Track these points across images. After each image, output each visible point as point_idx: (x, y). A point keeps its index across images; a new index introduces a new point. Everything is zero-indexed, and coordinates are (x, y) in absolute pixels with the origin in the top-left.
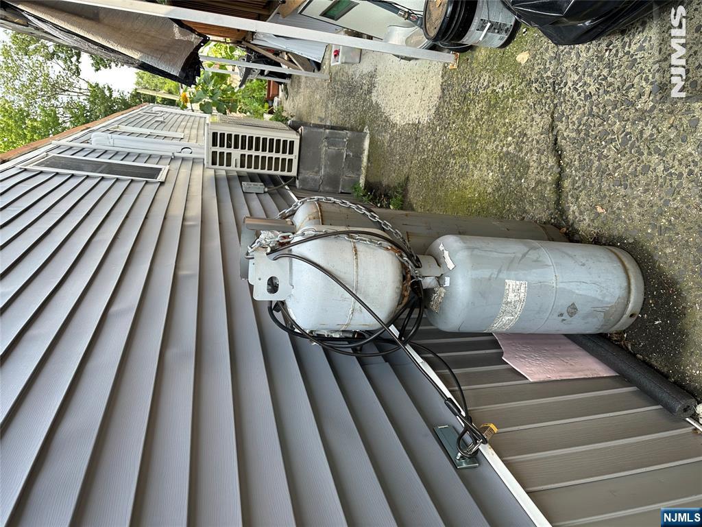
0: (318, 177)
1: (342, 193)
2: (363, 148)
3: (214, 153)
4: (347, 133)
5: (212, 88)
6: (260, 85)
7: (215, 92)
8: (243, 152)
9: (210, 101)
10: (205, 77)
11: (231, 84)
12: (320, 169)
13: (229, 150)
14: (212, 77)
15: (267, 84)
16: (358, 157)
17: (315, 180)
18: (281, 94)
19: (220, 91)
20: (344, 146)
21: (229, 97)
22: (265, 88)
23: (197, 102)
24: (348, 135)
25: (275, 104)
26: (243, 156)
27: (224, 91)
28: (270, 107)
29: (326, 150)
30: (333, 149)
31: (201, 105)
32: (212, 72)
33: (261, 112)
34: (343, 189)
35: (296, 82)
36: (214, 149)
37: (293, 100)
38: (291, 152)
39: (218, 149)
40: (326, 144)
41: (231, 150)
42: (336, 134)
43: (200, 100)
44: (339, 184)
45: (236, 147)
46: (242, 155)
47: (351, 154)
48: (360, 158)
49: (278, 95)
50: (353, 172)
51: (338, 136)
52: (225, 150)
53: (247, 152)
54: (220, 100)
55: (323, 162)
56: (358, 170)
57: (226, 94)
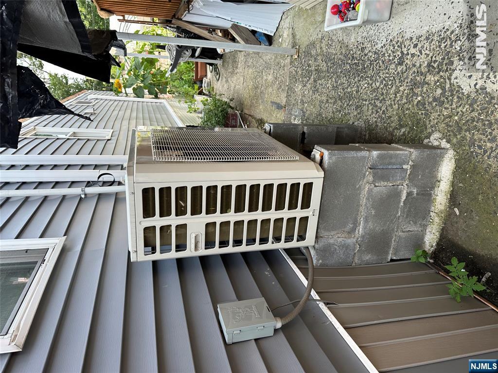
0: (351, 241)
1: (392, 260)
2: (436, 177)
3: (149, 231)
4: (411, 153)
5: (142, 73)
6: (188, 67)
7: (146, 76)
8: (211, 218)
9: (142, 85)
10: (136, 63)
11: (160, 68)
12: (356, 224)
13: (181, 220)
14: (142, 63)
15: (194, 66)
16: (426, 195)
17: (346, 247)
18: (209, 74)
19: (150, 75)
20: (403, 179)
21: (159, 81)
22: (192, 70)
23: (130, 87)
24: (413, 157)
25: (204, 85)
26: (210, 226)
27: (154, 75)
28: (199, 89)
29: (370, 191)
30: (383, 187)
31: (134, 89)
32: (143, 58)
33: (191, 93)
34: (395, 254)
35: (231, 62)
36: (149, 222)
37: (227, 81)
38: (306, 205)
39: (157, 221)
40: (371, 178)
41: (187, 219)
42: (391, 157)
43: (132, 84)
44: (389, 247)
45: (196, 211)
46: (207, 225)
47: (415, 191)
48: (431, 194)
49: (206, 76)
50: (415, 223)
51: (393, 160)
52: (173, 221)
53: (218, 218)
54: (151, 84)
55: (363, 211)
56: (424, 218)
57: (156, 78)
